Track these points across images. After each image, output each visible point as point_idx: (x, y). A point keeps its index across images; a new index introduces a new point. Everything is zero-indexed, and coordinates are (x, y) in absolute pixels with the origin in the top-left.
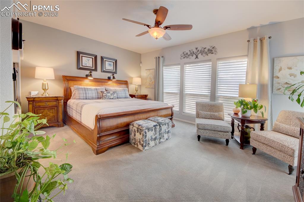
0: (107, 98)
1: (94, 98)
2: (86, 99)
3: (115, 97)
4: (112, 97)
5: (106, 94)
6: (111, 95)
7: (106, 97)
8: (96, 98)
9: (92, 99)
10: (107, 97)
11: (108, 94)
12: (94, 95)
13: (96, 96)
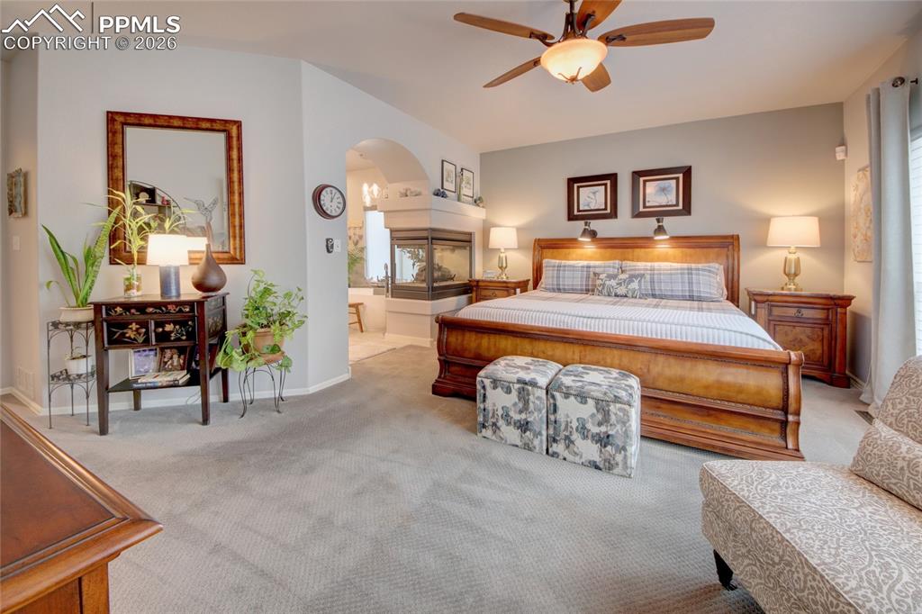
0: (605, 291)
1: (576, 289)
2: (559, 290)
3: (634, 290)
4: (621, 290)
5: (602, 280)
6: (617, 284)
7: (600, 289)
8: (582, 290)
9: (573, 291)
10: (603, 288)
11: (607, 283)
12: (578, 282)
13: (582, 285)
